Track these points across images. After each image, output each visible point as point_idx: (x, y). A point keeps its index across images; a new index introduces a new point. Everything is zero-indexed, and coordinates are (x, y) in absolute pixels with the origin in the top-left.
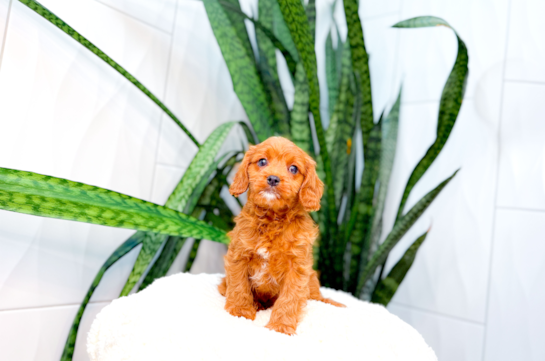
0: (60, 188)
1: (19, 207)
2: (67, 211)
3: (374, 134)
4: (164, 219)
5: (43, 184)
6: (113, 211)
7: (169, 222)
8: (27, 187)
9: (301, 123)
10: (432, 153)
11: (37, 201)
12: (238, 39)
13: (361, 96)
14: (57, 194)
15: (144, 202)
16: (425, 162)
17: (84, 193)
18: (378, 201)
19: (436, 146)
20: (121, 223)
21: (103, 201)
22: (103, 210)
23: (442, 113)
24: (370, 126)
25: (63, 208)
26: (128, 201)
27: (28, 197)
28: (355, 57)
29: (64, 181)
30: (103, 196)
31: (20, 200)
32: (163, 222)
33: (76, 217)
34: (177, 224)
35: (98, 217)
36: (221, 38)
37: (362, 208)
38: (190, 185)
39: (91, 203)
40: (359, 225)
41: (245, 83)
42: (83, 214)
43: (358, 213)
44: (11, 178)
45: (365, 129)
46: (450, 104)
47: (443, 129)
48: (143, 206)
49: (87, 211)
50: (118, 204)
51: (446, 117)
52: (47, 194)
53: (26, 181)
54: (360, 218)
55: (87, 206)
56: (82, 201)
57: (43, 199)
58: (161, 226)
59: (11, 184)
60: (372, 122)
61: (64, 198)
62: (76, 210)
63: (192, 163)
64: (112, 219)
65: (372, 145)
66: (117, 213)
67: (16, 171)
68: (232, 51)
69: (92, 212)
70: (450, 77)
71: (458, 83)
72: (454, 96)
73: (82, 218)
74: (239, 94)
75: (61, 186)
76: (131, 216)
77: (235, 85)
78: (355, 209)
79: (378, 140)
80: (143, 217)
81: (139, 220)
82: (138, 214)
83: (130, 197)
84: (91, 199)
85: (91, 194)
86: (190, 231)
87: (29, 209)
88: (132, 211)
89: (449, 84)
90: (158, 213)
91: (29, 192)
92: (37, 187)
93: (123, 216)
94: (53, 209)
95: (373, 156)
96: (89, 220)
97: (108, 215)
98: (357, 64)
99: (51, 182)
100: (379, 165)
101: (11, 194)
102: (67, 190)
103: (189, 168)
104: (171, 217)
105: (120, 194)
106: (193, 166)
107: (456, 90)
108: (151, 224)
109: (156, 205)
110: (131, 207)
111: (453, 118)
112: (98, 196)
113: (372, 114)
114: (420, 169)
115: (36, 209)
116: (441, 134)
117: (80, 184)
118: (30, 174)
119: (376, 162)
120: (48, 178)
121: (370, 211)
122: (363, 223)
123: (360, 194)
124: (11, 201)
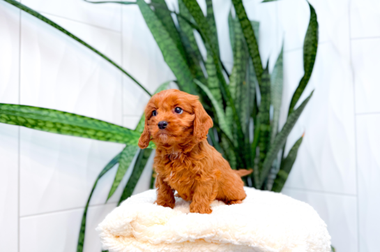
0: (72, 119)
1: (49, 130)
2: (76, 132)
3: (264, 76)
4: (134, 137)
5: (62, 116)
6: (103, 132)
8: (53, 118)
9: (213, 76)
10: (303, 83)
11: (59, 126)
13: (252, 51)
14: (70, 122)
15: (122, 127)
16: (299, 90)
17: (85, 122)
18: (273, 121)
19: (306, 78)
20: (108, 139)
21: (97, 126)
22: (97, 131)
23: (306, 55)
24: (261, 71)
25: (74, 130)
26: (113, 127)
27: (54, 124)
28: (244, 26)
29: (73, 115)
30: (97, 123)
31: (50, 125)
33: (81, 135)
35: (94, 136)
36: (153, 28)
37: (263, 128)
39: (89, 127)
40: (262, 139)
41: (171, 55)
42: (85, 134)
43: (261, 131)
44: (45, 113)
45: (258, 74)
46: (311, 48)
47: (308, 66)
48: (121, 130)
49: (87, 132)
50: (105, 128)
51: (309, 58)
52: (65, 122)
53: (53, 114)
54: (262, 134)
55: (87, 129)
56: (85, 126)
57: (62, 125)
59: (45, 116)
60: (262, 68)
61: (74, 124)
62: (81, 131)
65: (264, 84)
66: (106, 133)
68: (160, 36)
69: (90, 133)
70: (308, 30)
71: (314, 33)
72: (312, 43)
73: (85, 136)
74: (168, 63)
76: (114, 135)
77: (165, 57)
78: (258, 129)
79: (268, 80)
80: (121, 136)
81: (118, 138)
82: (118, 134)
83: (113, 125)
84: (89, 125)
85: (90, 122)
87: (55, 130)
88: (114, 132)
89: (308, 34)
90: (130, 133)
91: (55, 121)
92: (59, 118)
93: (109, 135)
94: (68, 131)
95: (266, 91)
96: (89, 137)
97: (100, 134)
98: (246, 31)
99: (67, 115)
100: (270, 97)
101: (45, 122)
102: (76, 120)
105: (107, 123)
107: (313, 38)
109: (129, 130)
110: (113, 130)
111: (313, 57)
112: (94, 123)
113: (261, 63)
114: (297, 95)
115: (59, 131)
116: (307, 70)
117: (83, 117)
118: (55, 111)
119: (268, 95)
120: (64, 113)
121: (269, 129)
122: (265, 137)
123: (260, 118)
124: (45, 126)
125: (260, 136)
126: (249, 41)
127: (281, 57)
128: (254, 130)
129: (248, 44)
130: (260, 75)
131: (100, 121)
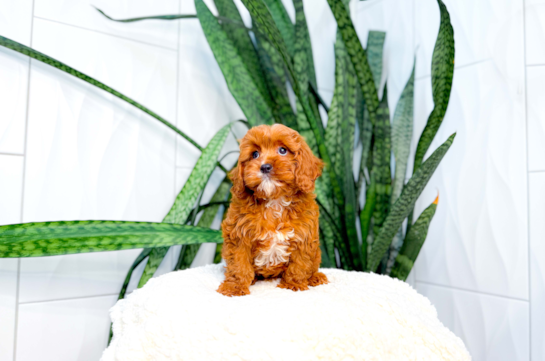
0: (60, 229)
1: (31, 253)
2: (70, 247)
3: (380, 112)
4: (158, 233)
5: (44, 229)
6: (109, 237)
7: (162, 235)
8: (32, 235)
11: (43, 244)
12: (229, 41)
13: (361, 75)
14: (58, 235)
16: (430, 132)
17: (81, 228)
18: (395, 179)
20: (119, 246)
21: (99, 231)
22: (100, 239)
24: (376, 104)
25: (66, 245)
26: (122, 225)
27: (35, 243)
30: (99, 226)
31: (29, 246)
32: (157, 236)
33: (79, 250)
34: (171, 235)
35: (98, 246)
36: (214, 43)
38: (199, 184)
39: (88, 235)
40: (378, 207)
42: (84, 246)
43: (376, 194)
44: (19, 230)
48: (137, 226)
49: (87, 243)
50: (113, 230)
52: (50, 237)
53: (31, 230)
55: (86, 239)
56: (81, 235)
57: (48, 242)
58: (156, 241)
59: (19, 236)
60: (377, 100)
61: (65, 237)
62: (78, 244)
63: (197, 164)
64: (111, 244)
65: (380, 123)
66: (114, 238)
67: (20, 225)
68: (224, 53)
69: (92, 243)
73: (85, 250)
75: (61, 227)
76: (126, 237)
78: (372, 190)
79: (386, 117)
80: (137, 236)
81: (134, 240)
82: (133, 236)
84: (88, 232)
85: (88, 227)
86: (185, 239)
87: (39, 252)
88: (126, 233)
90: (152, 229)
91: (35, 239)
92: (41, 233)
93: (119, 240)
94: (59, 248)
96: (91, 250)
97: (105, 242)
99: (51, 226)
100: (390, 142)
101: (21, 244)
102: (66, 229)
103: (195, 168)
104: (166, 230)
105: (114, 222)
106: (199, 167)
108: (146, 240)
110: (125, 230)
112: (94, 228)
113: (376, 91)
115: (45, 252)
118: (33, 224)
119: (387, 140)
120: (48, 223)
122: (383, 203)
123: (375, 174)
124: (23, 249)
125: (376, 202)
126: (355, 60)
127: (411, 83)
128: (367, 193)
129: (355, 65)
130: (375, 111)
131: (103, 222)
